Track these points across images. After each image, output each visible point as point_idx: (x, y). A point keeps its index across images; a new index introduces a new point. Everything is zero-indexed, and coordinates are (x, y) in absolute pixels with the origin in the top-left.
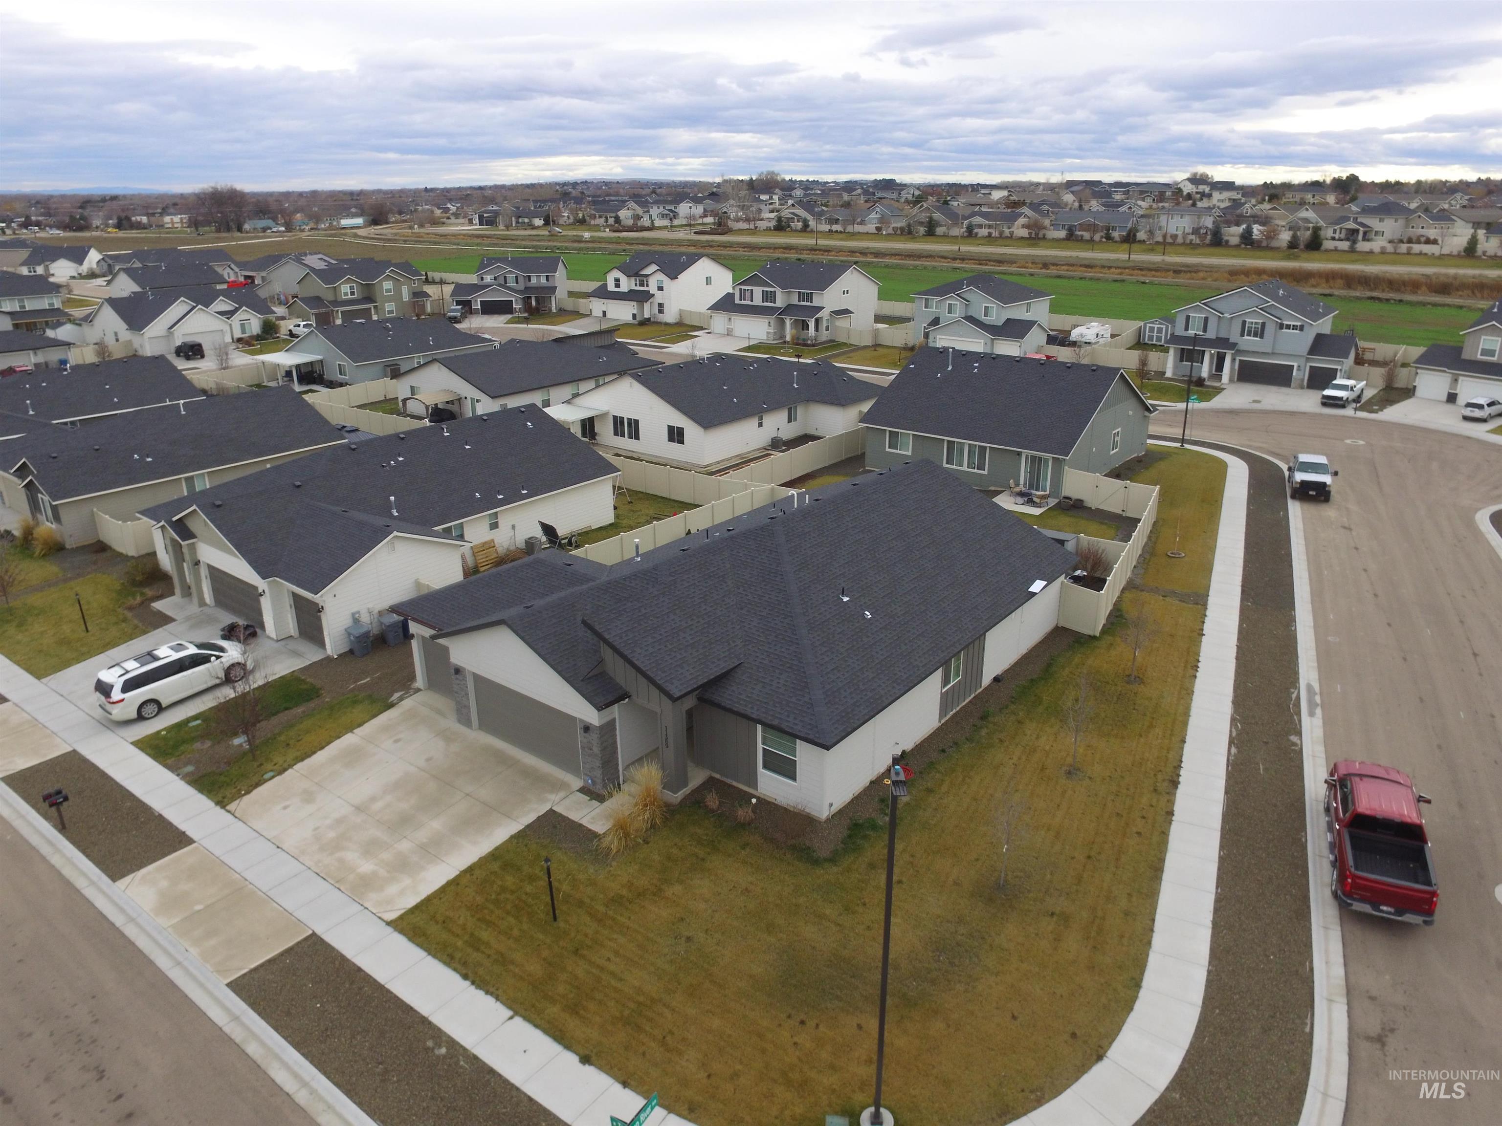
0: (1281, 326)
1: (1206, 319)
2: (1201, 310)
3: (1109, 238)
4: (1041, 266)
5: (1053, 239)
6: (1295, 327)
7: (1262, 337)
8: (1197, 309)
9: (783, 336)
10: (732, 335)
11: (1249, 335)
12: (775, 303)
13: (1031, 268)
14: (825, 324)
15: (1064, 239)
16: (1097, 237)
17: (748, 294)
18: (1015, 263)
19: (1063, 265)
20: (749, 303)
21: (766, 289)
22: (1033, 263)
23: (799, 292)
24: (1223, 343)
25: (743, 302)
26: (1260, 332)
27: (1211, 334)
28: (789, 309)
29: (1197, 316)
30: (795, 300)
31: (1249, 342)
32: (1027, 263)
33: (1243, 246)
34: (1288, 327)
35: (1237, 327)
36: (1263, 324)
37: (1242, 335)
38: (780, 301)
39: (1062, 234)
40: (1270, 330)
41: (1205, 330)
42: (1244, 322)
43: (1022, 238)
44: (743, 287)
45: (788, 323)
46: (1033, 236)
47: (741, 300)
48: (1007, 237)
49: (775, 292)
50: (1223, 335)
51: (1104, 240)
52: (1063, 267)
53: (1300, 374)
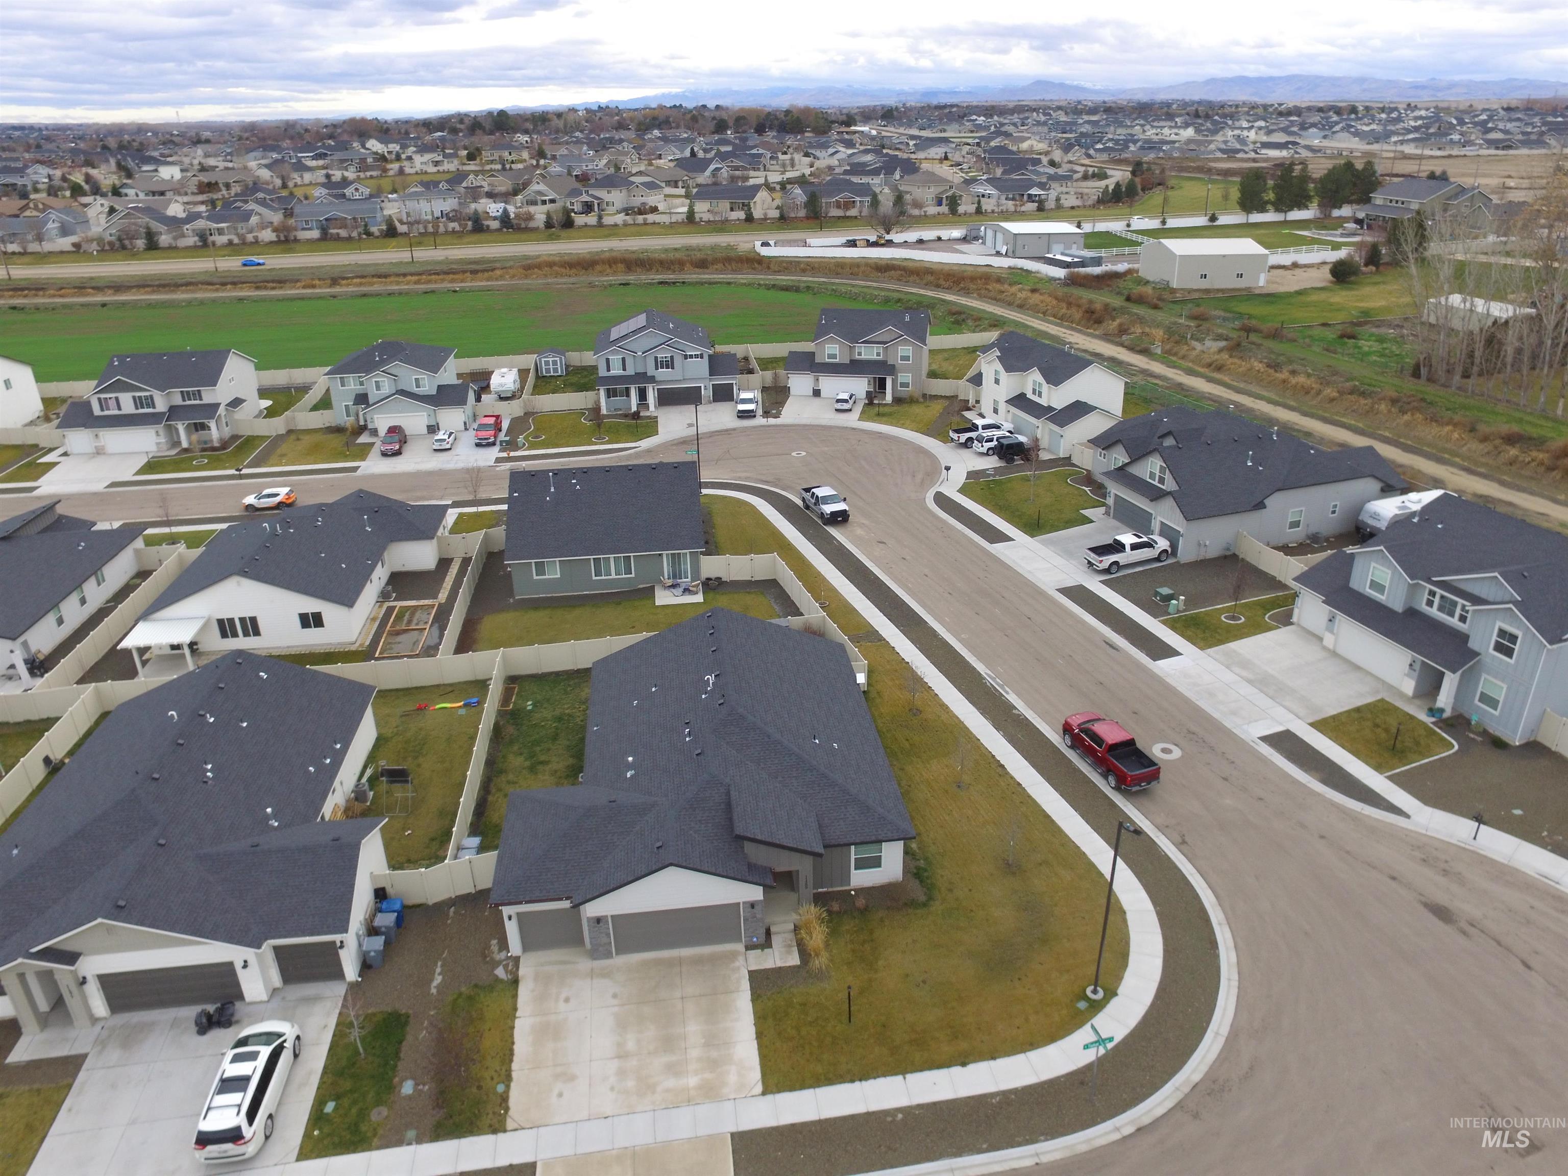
0: (686, 357)
1: (623, 360)
2: (617, 352)
3: (369, 234)
4: (329, 282)
5: (308, 240)
6: (696, 356)
7: (673, 368)
8: (614, 352)
9: (176, 443)
10: (104, 454)
11: (662, 368)
12: (154, 407)
13: (320, 287)
14: (224, 421)
15: (319, 240)
16: (355, 234)
17: (112, 403)
18: (298, 281)
19: (352, 278)
20: (116, 412)
21: (137, 394)
22: (320, 279)
23: (182, 392)
24: (642, 378)
25: (106, 413)
26: (669, 364)
27: (630, 371)
28: (174, 412)
29: (615, 359)
30: (178, 400)
31: (662, 374)
32: (313, 279)
33: (505, 230)
34: (691, 356)
35: (651, 363)
36: (672, 357)
37: (657, 369)
38: (161, 406)
39: (315, 234)
40: (678, 361)
41: (624, 369)
42: (656, 358)
43: (271, 242)
44: (103, 396)
45: (181, 427)
46: (282, 238)
47: (102, 410)
48: (252, 243)
49: (151, 397)
50: (640, 370)
51: (364, 236)
52: (355, 280)
53: (707, 393)
